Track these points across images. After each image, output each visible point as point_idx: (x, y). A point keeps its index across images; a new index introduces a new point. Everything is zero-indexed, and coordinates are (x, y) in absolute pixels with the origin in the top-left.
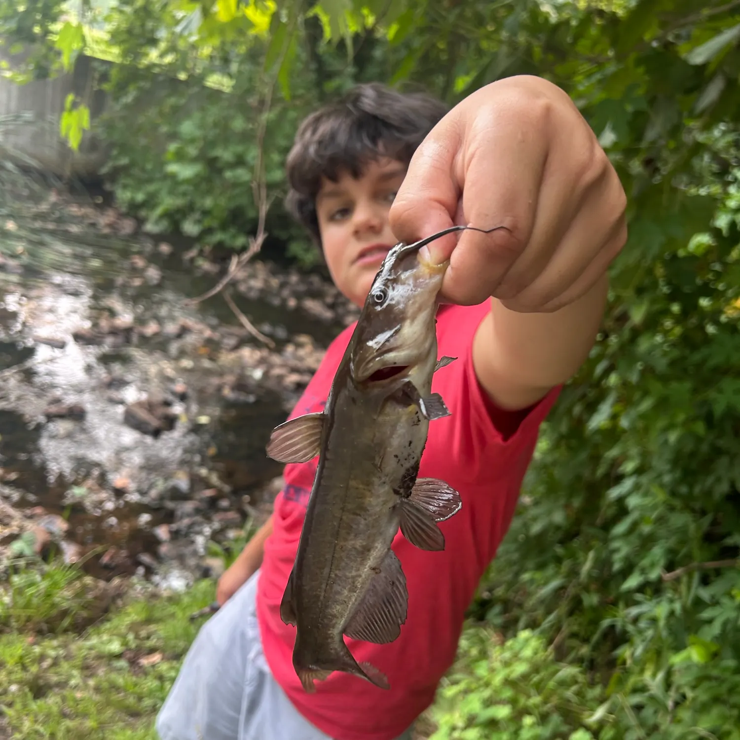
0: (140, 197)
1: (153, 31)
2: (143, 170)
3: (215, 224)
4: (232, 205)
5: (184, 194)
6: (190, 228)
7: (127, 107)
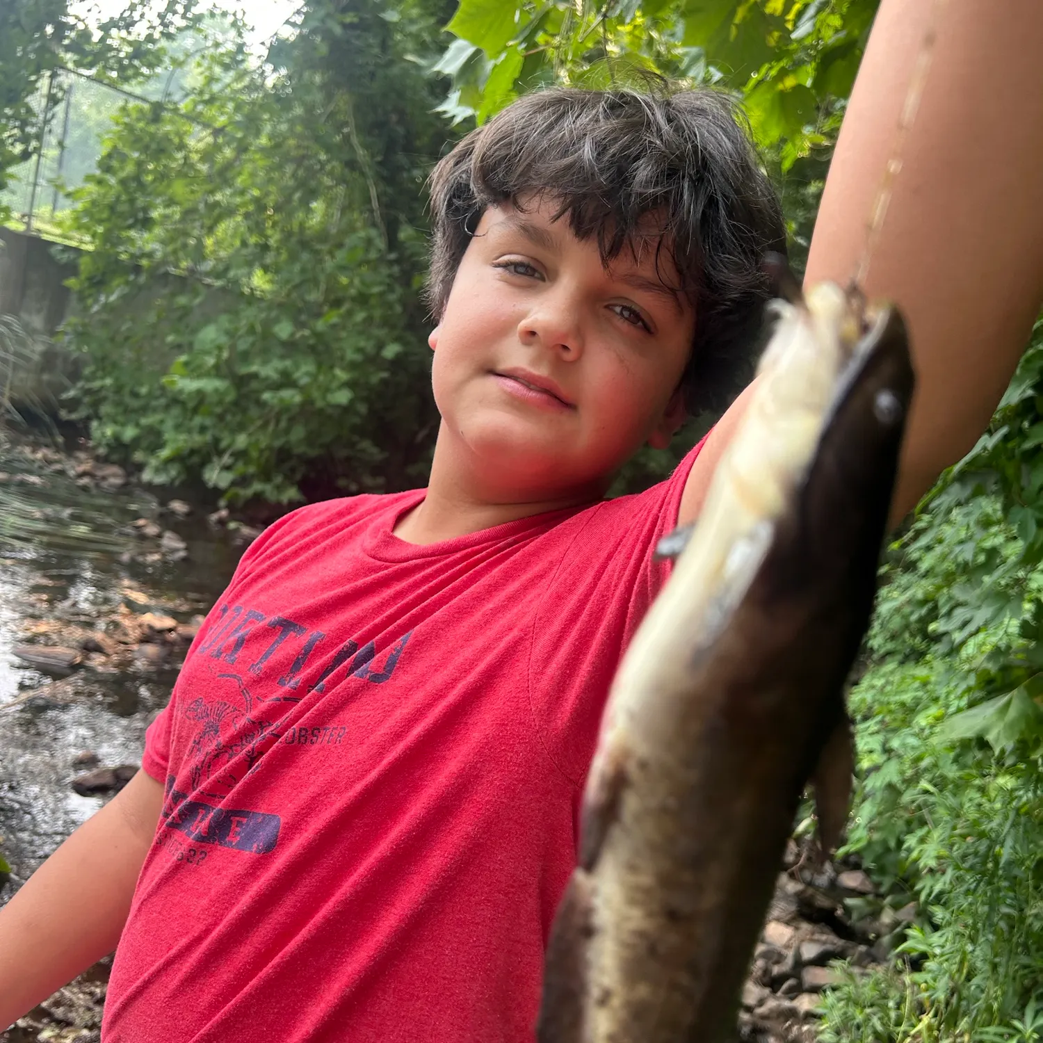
0: (129, 433)
1: (146, 209)
2: (135, 395)
3: (252, 469)
4: (278, 443)
5: (203, 429)
6: (215, 476)
7: (107, 307)
